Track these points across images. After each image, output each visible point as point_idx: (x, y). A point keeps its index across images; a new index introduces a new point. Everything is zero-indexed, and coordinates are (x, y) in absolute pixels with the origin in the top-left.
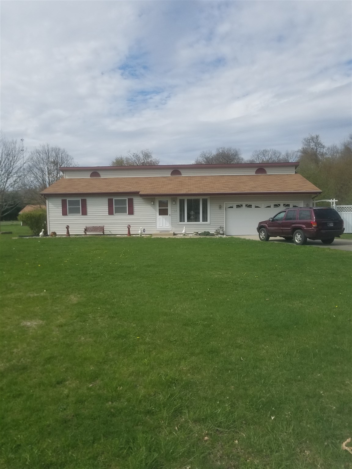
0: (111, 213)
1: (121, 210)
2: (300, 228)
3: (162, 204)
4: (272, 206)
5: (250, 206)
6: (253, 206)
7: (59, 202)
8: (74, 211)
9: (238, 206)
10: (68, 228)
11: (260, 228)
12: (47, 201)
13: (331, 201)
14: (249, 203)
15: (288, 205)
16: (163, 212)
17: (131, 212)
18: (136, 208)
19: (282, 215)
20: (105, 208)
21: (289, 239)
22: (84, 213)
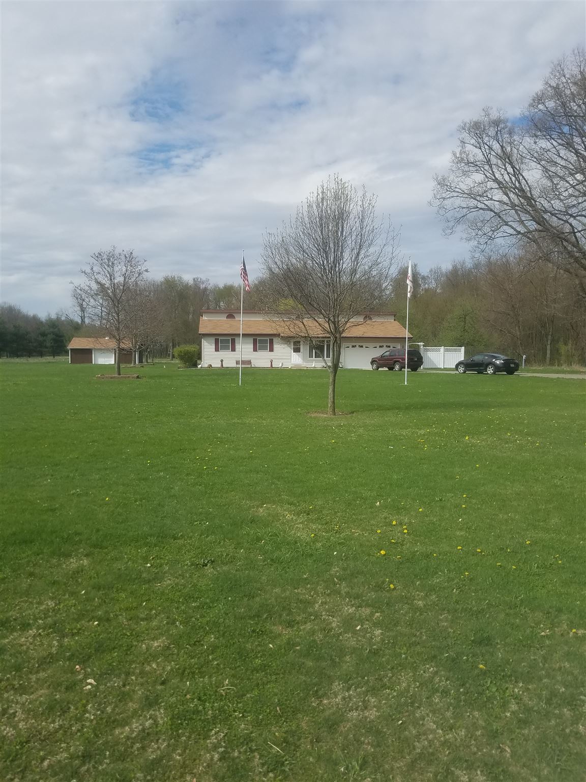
0: (255, 350)
1: (263, 348)
2: (398, 361)
3: (295, 343)
4: (378, 347)
5: (362, 346)
6: (364, 347)
7: (213, 340)
8: (225, 348)
9: (353, 346)
10: (222, 361)
11: (373, 362)
12: (203, 340)
13: (420, 344)
14: (361, 344)
15: (389, 346)
16: (297, 350)
17: (271, 350)
18: (276, 346)
19: (388, 354)
20: (251, 347)
21: (391, 369)
22: (233, 350)
